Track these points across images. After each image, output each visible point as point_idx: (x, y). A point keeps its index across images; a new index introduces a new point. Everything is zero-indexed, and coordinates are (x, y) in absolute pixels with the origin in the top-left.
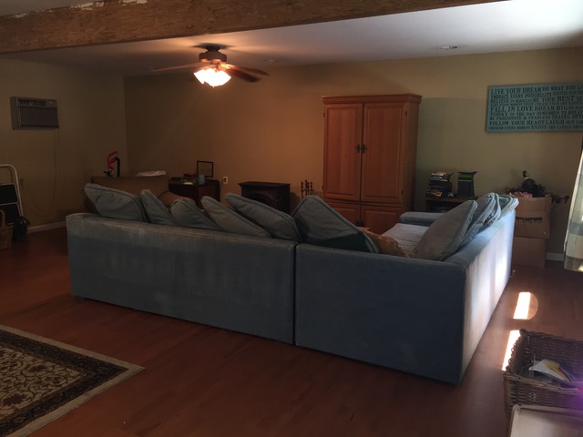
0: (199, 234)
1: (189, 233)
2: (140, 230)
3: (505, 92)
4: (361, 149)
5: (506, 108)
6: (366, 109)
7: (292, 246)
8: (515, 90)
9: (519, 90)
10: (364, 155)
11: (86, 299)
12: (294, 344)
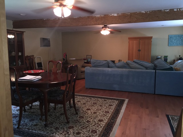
0: (127, 70)
1: (124, 69)
2: (110, 69)
3: (173, 36)
4: (139, 50)
5: (173, 40)
6: (140, 40)
7: (155, 71)
8: (175, 36)
9: (176, 36)
10: (140, 52)
11: (90, 88)
12: (155, 94)
